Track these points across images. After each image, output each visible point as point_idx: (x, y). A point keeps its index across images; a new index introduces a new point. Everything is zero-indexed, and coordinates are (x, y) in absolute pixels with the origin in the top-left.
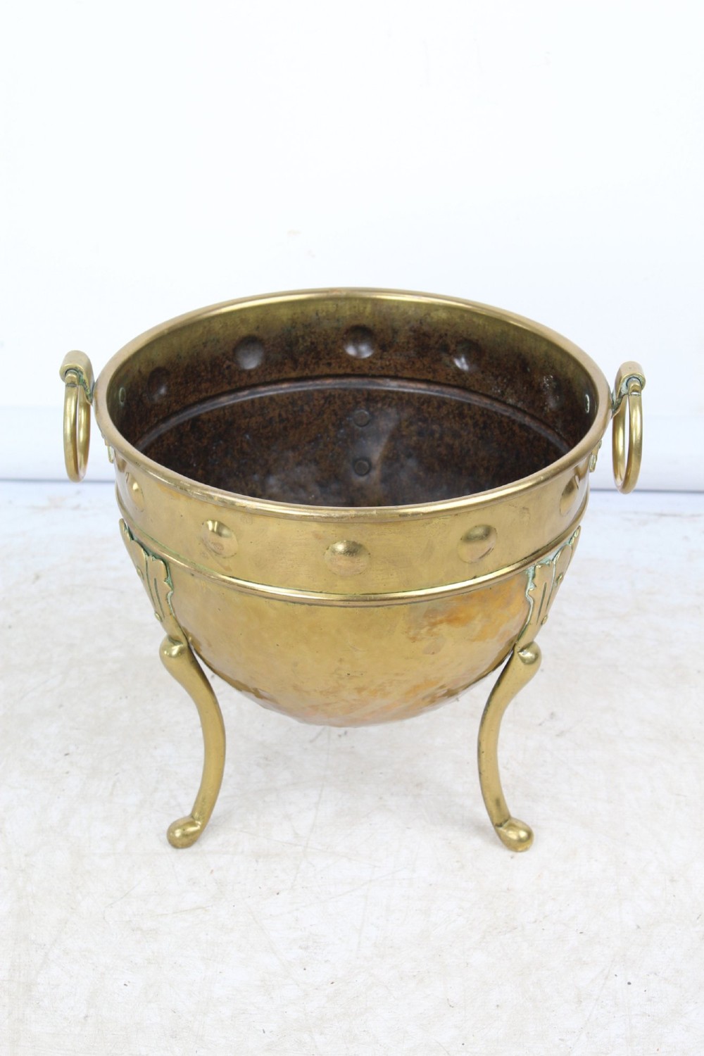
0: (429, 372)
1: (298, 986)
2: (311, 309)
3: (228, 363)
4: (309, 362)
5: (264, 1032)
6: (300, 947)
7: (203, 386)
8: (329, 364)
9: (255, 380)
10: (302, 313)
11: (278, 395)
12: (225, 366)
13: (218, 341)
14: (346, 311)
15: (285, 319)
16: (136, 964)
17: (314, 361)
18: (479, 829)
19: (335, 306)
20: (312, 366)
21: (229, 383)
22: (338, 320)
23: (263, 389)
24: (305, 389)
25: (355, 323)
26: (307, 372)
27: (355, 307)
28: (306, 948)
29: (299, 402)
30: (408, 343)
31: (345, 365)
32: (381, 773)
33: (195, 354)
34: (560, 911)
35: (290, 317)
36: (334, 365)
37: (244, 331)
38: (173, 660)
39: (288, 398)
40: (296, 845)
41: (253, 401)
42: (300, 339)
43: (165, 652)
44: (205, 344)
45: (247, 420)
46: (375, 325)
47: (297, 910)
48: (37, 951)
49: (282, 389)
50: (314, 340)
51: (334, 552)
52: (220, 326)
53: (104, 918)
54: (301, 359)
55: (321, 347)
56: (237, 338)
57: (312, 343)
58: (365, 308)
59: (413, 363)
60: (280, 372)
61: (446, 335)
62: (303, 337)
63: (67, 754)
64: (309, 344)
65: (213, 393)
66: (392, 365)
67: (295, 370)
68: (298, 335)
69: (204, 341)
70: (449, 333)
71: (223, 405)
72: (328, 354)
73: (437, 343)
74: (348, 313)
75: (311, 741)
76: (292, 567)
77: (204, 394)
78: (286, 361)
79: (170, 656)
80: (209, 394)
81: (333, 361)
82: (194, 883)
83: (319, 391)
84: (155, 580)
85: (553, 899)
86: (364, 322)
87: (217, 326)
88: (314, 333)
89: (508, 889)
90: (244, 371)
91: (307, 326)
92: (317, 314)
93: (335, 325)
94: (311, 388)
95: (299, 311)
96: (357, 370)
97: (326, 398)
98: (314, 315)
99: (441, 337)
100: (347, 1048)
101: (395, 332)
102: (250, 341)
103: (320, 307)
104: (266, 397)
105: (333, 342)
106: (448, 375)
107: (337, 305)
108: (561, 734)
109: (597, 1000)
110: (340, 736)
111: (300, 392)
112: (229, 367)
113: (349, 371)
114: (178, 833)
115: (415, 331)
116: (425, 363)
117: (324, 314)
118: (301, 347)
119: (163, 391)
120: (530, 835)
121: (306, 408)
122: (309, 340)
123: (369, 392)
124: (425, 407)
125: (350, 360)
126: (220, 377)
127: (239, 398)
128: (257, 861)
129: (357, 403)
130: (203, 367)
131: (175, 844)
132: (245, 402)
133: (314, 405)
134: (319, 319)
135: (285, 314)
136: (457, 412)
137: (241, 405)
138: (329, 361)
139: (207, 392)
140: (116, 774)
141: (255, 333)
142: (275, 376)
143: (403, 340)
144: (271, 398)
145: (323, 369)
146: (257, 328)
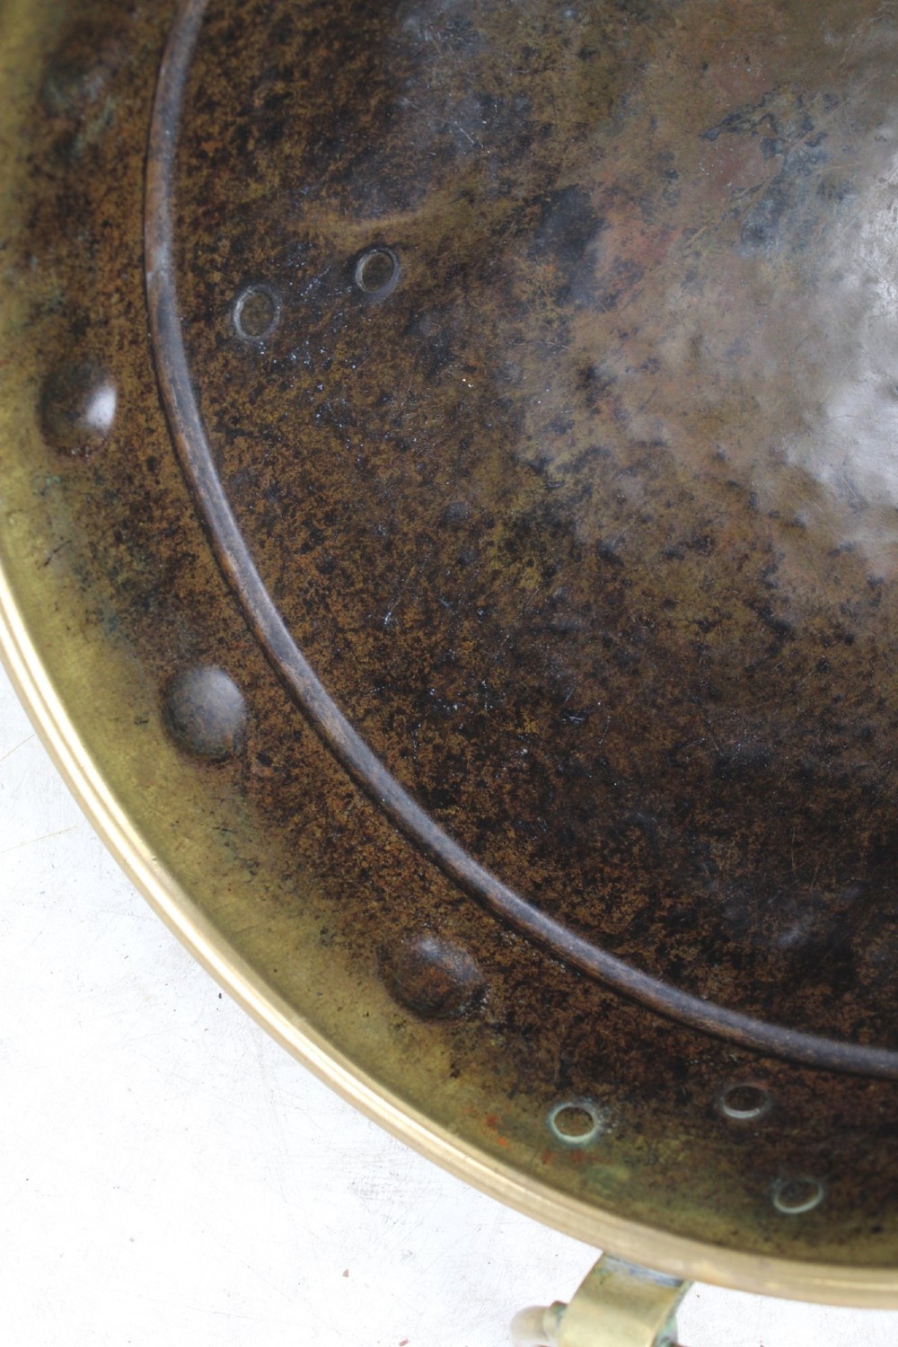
0: (126, 167)
2: (39, 588)
3: (256, 767)
4: (165, 525)
7: (342, 816)
8: (152, 464)
9: (256, 663)
12: (267, 772)
13: (225, 829)
15: (89, 652)
17: (157, 513)
20: (171, 512)
21: (297, 735)
22: (44, 493)
23: (261, 623)
24: (224, 504)
25: (36, 439)
26: (186, 519)
29: (260, 507)
30: (59, 261)
31: (141, 419)
33: (290, 884)
35: (79, 639)
36: (149, 452)
37: (165, 758)
39: (262, 544)
41: (305, 642)
42: (120, 579)
44: (253, 866)
45: (350, 636)
46: (31, 379)
50: (110, 540)
54: (165, 552)
55: (121, 511)
56: (189, 771)
57: (118, 539)
59: (106, 224)
60: (211, 600)
61: (30, 159)
62: (113, 574)
64: (123, 549)
66: (119, 282)
67: (195, 557)
68: (111, 590)
69: (247, 876)
70: (26, 151)
71: (346, 723)
72: (130, 479)
73: (51, 177)
74: (19, 472)
77: (358, 801)
78: (182, 594)
81: (142, 458)
83: (219, 463)
86: (28, 412)
87: (193, 852)
88: (93, 546)
90: (250, 706)
91: (84, 578)
92: (47, 563)
93: (56, 495)
94: (218, 488)
97: (231, 435)
98: (50, 569)
99: (36, 172)
101: (37, 312)
102: (180, 728)
105: (99, 479)
106: (130, 111)
111: (238, 518)
112: (264, 760)
113: (150, 402)
115: (28, 255)
116: (103, 188)
117: (39, 541)
118: (138, 566)
121: (266, 483)
122: (113, 551)
123: (190, 320)
124: (208, 147)
126: (295, 772)
129: (221, 341)
130: (303, 842)
133: (255, 460)
134: (56, 551)
135: (80, 656)
136: (223, 50)
137: (324, 672)
138: (145, 468)
139: (350, 796)
141: (154, 720)
143: (54, 279)
144: (278, 592)
145: (167, 478)
146: (141, 722)
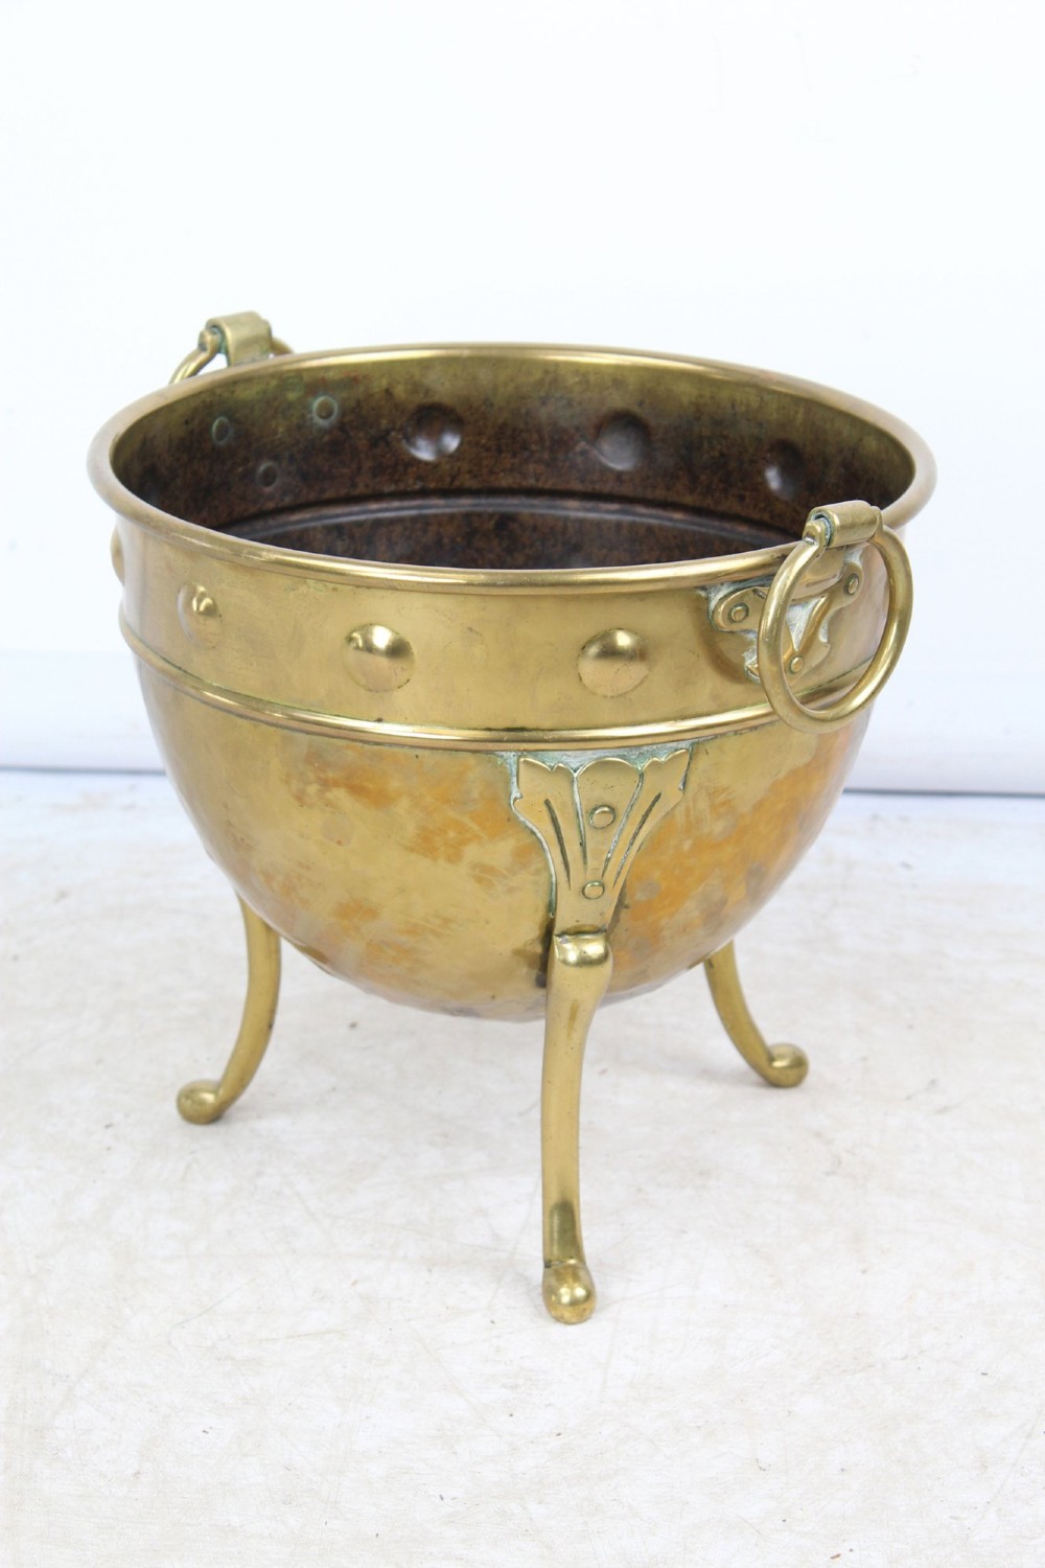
2: (724, 395)
3: (582, 445)
4: (714, 487)
7: (531, 467)
8: (742, 498)
10: (712, 398)
11: (661, 528)
12: (578, 449)
13: (570, 404)
14: (773, 413)
15: (685, 400)
17: (721, 486)
19: (759, 399)
20: (717, 494)
21: (582, 480)
22: (760, 425)
23: (639, 509)
24: (703, 530)
25: (783, 435)
26: (709, 502)
27: (784, 408)
31: (762, 505)
33: (523, 410)
35: (693, 399)
36: (748, 500)
37: (617, 401)
39: (675, 537)
42: (705, 443)
44: (544, 400)
45: (604, 551)
46: (805, 446)
49: (671, 520)
50: (725, 450)
52: (577, 379)
54: (703, 477)
55: (733, 465)
56: (604, 410)
57: (722, 455)
58: (797, 412)
60: (669, 488)
62: (710, 440)
64: (717, 454)
65: (548, 485)
67: (692, 492)
68: (704, 434)
69: (542, 393)
71: (570, 515)
72: (742, 480)
74: (775, 416)
77: (531, 482)
78: (681, 473)
80: (540, 485)
81: (748, 494)
86: (794, 436)
87: (570, 377)
88: (726, 437)
91: (717, 423)
92: (733, 406)
93: (757, 432)
94: (712, 532)
95: (707, 393)
96: (777, 519)
98: (729, 406)
101: (827, 464)
102: (627, 422)
103: (738, 396)
104: (642, 524)
105: (752, 462)
107: (762, 398)
111: (694, 533)
112: (583, 453)
113: (766, 517)
115: (846, 468)
117: (743, 409)
118: (705, 457)
122: (719, 447)
125: (769, 496)
126: (568, 464)
130: (535, 437)
132: (606, 522)
134: (735, 414)
135: (686, 392)
137: (598, 524)
138: (742, 492)
139: (537, 480)
141: (637, 410)
142: (660, 494)
143: (833, 481)
145: (730, 505)
146: (641, 403)
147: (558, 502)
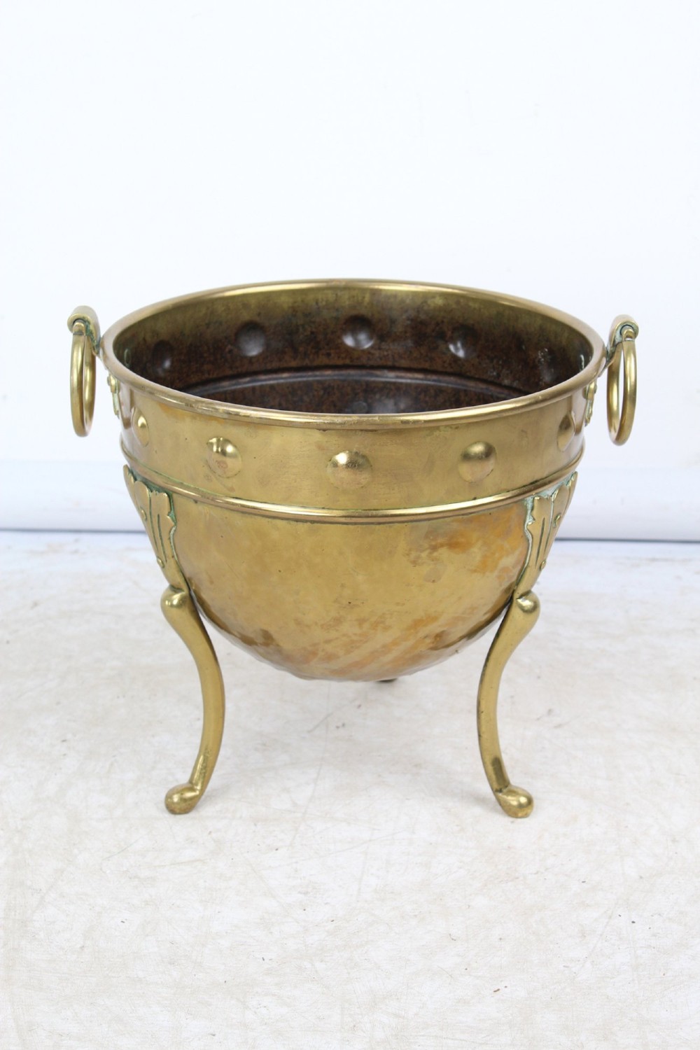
0: (426, 361)
1: (298, 923)
2: (311, 297)
3: (229, 347)
4: (309, 352)
5: (264, 960)
6: (300, 892)
7: (206, 367)
8: (329, 355)
9: (256, 367)
10: (303, 301)
11: (278, 385)
12: (227, 350)
13: (221, 323)
14: (345, 300)
15: (285, 306)
16: (133, 905)
17: (313, 351)
18: (479, 800)
19: (334, 295)
20: (311, 357)
21: (231, 368)
22: (337, 310)
23: (263, 377)
24: (305, 379)
25: (354, 313)
26: (307, 362)
27: (354, 297)
28: (306, 893)
29: (299, 392)
30: (406, 332)
31: (343, 355)
32: (380, 756)
33: (199, 334)
34: (562, 864)
35: (290, 305)
36: (333, 355)
37: (246, 316)
38: (175, 611)
39: (288, 388)
40: (294, 812)
41: (254, 389)
42: (301, 330)
43: (167, 602)
44: (208, 325)
46: (373, 315)
47: (296, 862)
48: (32, 895)
49: (282, 378)
50: (314, 330)
51: (336, 465)
52: (223, 308)
53: (101, 869)
54: (301, 349)
55: (320, 337)
56: (239, 323)
57: (312, 333)
58: (364, 297)
59: (411, 352)
60: (280, 360)
61: (443, 322)
62: (303, 326)
63: (64, 741)
64: (309, 333)
65: (215, 376)
66: (390, 356)
67: (295, 359)
68: (299, 323)
69: (207, 322)
70: (445, 320)
71: (225, 389)
72: (328, 344)
73: (433, 331)
74: (347, 303)
75: (309, 732)
76: (295, 482)
77: (206, 376)
78: (286, 349)
79: (172, 606)
80: (211, 376)
81: (332, 351)
82: (192, 842)
83: (319, 382)
84: (159, 516)
85: (555, 855)
86: (363, 311)
87: (220, 308)
88: (314, 322)
89: (509, 847)
90: (246, 357)
91: (306, 315)
92: (317, 303)
93: (334, 314)
94: (311, 379)
95: (299, 299)
96: (355, 361)
97: (325, 389)
98: (314, 304)
99: (437, 324)
100: (349, 973)
101: (393, 322)
102: (251, 327)
103: (320, 296)
104: (267, 385)
105: (333, 332)
106: (444, 362)
107: (337, 295)
108: (559, 726)
109: (601, 935)
110: (338, 727)
111: (299, 382)
112: (230, 351)
113: (348, 362)
114: (176, 798)
115: (412, 320)
116: (422, 351)
117: (324, 303)
118: (301, 337)
119: (167, 364)
120: (530, 801)
121: (306, 398)
122: (309, 329)
123: (368, 384)
124: (422, 396)
125: (348, 349)
126: (223, 360)
127: (240, 384)
128: (255, 825)
129: (356, 394)
130: (206, 348)
131: (172, 809)
132: (245, 389)
133: (314, 396)
134: (319, 308)
135: (286, 302)
136: (453, 399)
137: (243, 391)
138: (328, 351)
139: (209, 374)
140: (114, 756)
141: (257, 319)
142: (275, 365)
143: (400, 330)
144: (272, 387)
145: (323, 360)
146: (259, 314)
147: (218, 385)
